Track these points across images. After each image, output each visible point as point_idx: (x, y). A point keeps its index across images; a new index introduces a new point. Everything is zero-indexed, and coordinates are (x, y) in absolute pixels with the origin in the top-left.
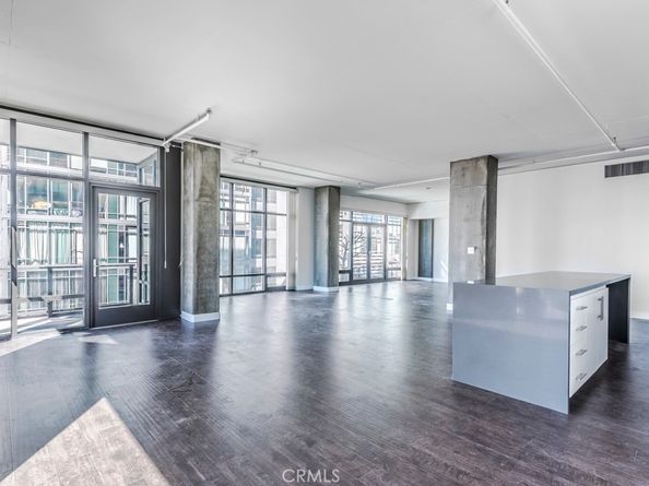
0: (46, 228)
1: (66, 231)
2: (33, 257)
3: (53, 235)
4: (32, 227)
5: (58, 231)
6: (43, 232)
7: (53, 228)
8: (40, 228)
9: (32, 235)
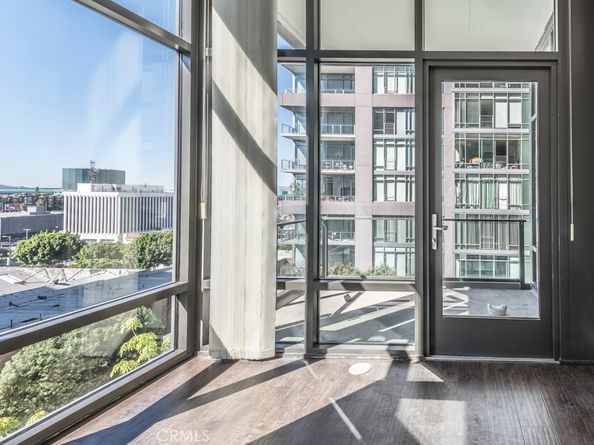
0: (478, 179)
1: (491, 182)
2: (470, 203)
3: (483, 185)
4: (470, 179)
5: (486, 182)
6: (476, 182)
7: (484, 179)
8: (474, 179)
9: (470, 185)
